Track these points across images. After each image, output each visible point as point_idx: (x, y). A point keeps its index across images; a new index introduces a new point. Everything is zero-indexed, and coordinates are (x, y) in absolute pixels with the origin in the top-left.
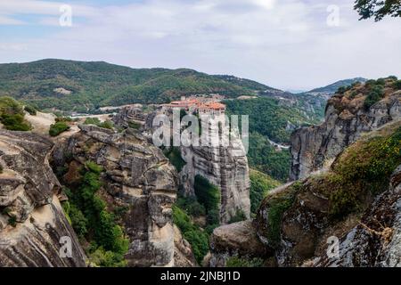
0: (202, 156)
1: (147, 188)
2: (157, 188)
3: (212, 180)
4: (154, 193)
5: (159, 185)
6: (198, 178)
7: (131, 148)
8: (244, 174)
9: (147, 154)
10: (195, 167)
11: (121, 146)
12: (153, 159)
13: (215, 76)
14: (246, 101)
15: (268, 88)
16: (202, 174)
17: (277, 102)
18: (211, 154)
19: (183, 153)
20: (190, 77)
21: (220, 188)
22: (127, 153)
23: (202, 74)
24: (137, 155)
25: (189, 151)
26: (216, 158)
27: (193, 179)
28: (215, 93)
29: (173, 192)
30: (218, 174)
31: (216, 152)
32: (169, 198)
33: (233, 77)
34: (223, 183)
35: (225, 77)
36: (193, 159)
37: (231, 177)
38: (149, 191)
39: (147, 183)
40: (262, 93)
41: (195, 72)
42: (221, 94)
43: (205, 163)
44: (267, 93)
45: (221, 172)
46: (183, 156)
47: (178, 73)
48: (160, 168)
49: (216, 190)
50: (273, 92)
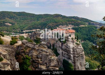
0: (66, 52)
1: (48, 65)
2: (51, 65)
3: (70, 61)
4: (50, 67)
5: (52, 64)
6: (64, 61)
7: (42, 50)
8: (83, 59)
9: (48, 53)
10: (63, 56)
11: (38, 50)
12: (50, 54)
13: (69, 17)
14: (83, 27)
15: (92, 21)
16: (66, 59)
17: (96, 28)
18: (70, 51)
19: (58, 50)
20: (60, 18)
21: (73, 65)
22: (40, 52)
23: (64, 16)
24: (44, 53)
25: (60, 50)
26: (72, 52)
27: (62, 61)
28: (70, 24)
29: (58, 67)
30: (73, 59)
31: (71, 50)
32: (56, 69)
33: (77, 17)
34: (74, 63)
35: (74, 17)
36: (62, 53)
37: (78, 60)
38: (48, 66)
39: (48, 63)
40: (90, 24)
41: (61, 16)
42: (72, 24)
43: (67, 54)
44: (92, 24)
45: (74, 58)
46: (58, 52)
47: (55, 16)
48: (53, 58)
49: (72, 66)
50: (94, 23)
